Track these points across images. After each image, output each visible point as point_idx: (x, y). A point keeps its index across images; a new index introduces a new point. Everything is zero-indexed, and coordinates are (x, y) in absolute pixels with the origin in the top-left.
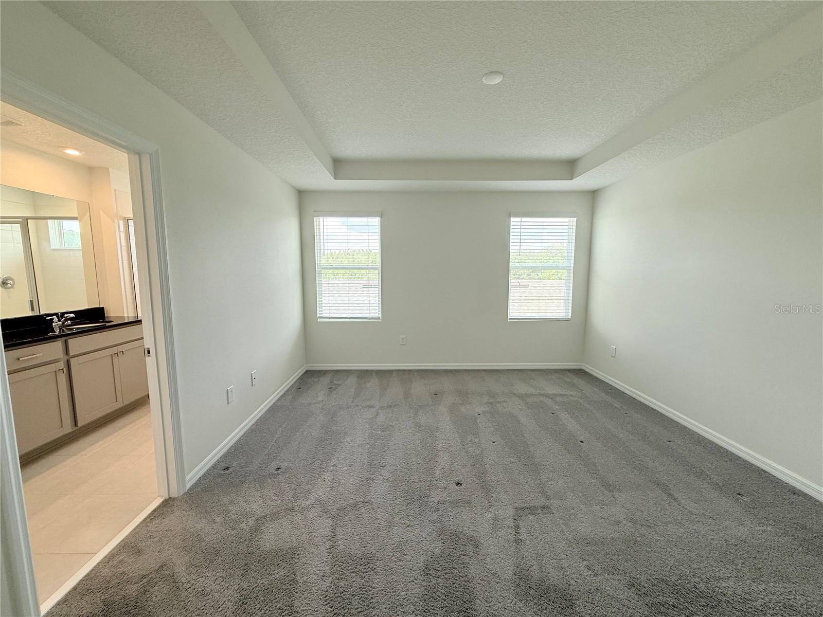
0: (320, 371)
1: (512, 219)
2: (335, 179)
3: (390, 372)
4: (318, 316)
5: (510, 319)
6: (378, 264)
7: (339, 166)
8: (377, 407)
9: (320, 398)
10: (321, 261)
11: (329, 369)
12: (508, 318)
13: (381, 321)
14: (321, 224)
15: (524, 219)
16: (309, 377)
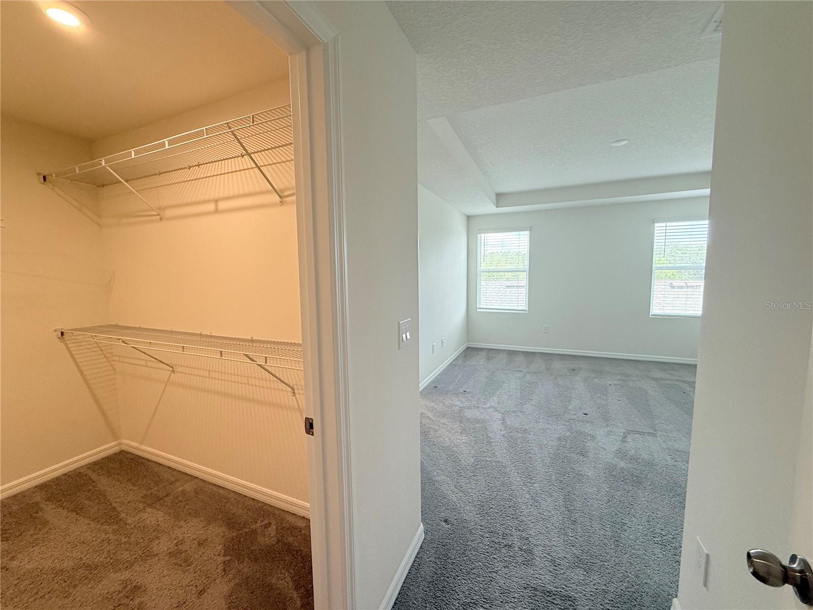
0: (478, 348)
1: (656, 225)
2: (497, 207)
3: (534, 353)
4: (478, 307)
5: (652, 315)
6: (527, 267)
7: (500, 198)
8: (525, 372)
9: (482, 363)
10: (482, 266)
11: (484, 347)
12: (650, 314)
13: (527, 312)
14: (483, 238)
15: (668, 224)
16: (470, 352)
